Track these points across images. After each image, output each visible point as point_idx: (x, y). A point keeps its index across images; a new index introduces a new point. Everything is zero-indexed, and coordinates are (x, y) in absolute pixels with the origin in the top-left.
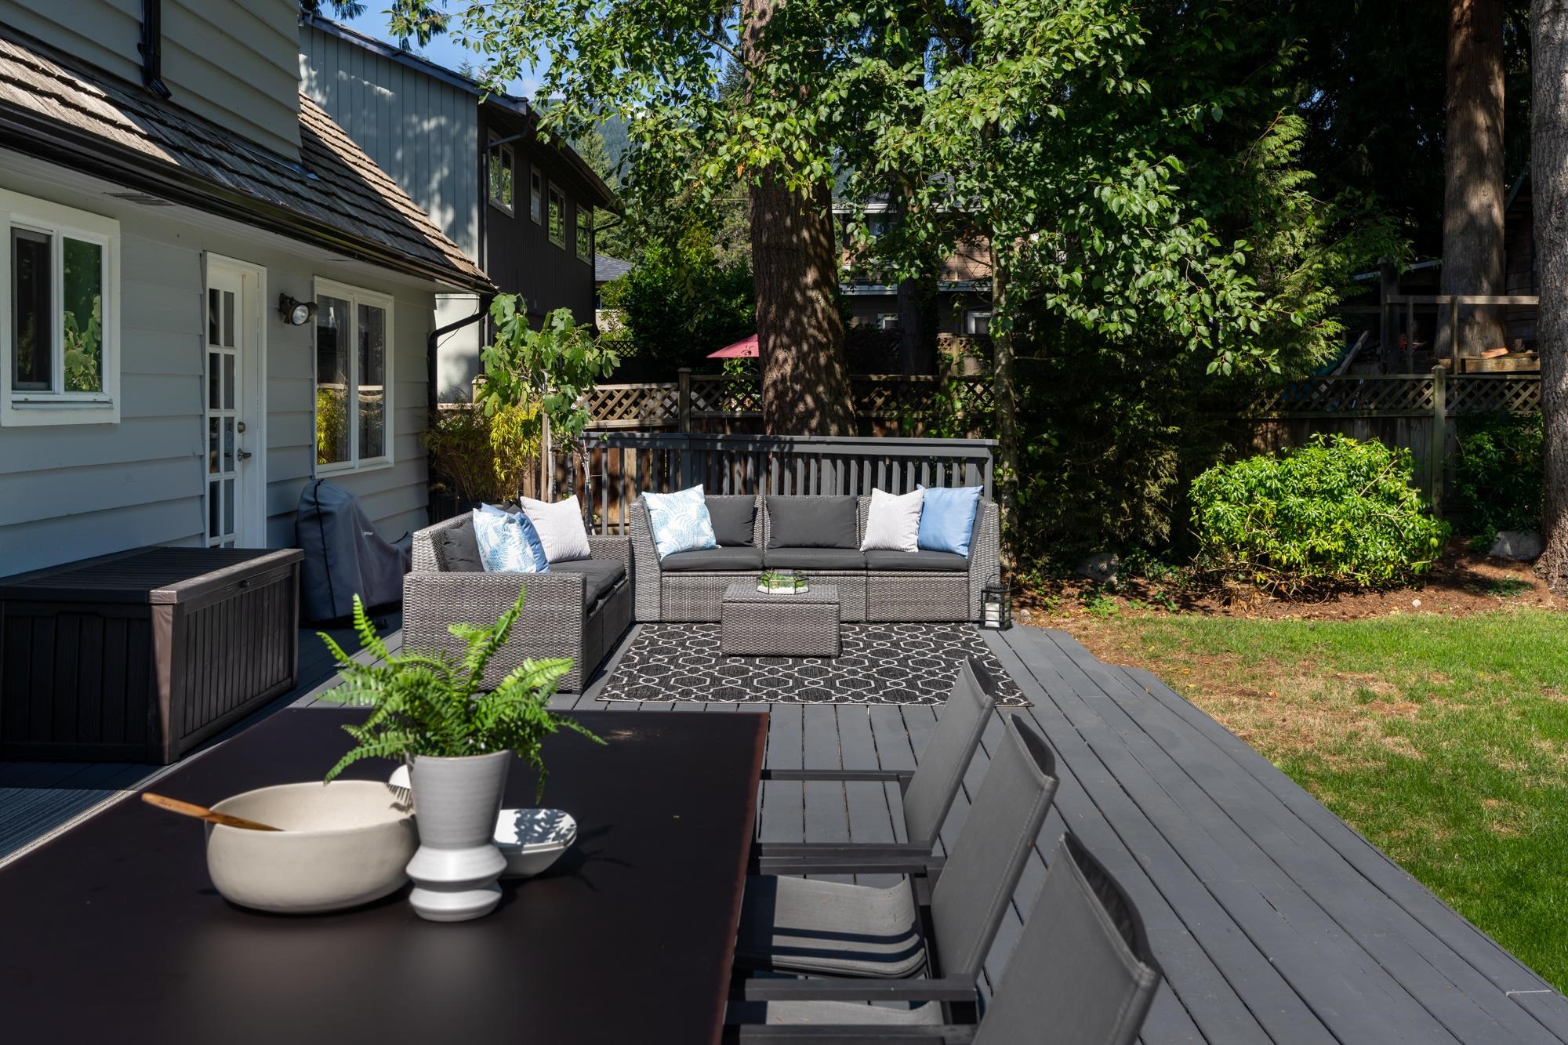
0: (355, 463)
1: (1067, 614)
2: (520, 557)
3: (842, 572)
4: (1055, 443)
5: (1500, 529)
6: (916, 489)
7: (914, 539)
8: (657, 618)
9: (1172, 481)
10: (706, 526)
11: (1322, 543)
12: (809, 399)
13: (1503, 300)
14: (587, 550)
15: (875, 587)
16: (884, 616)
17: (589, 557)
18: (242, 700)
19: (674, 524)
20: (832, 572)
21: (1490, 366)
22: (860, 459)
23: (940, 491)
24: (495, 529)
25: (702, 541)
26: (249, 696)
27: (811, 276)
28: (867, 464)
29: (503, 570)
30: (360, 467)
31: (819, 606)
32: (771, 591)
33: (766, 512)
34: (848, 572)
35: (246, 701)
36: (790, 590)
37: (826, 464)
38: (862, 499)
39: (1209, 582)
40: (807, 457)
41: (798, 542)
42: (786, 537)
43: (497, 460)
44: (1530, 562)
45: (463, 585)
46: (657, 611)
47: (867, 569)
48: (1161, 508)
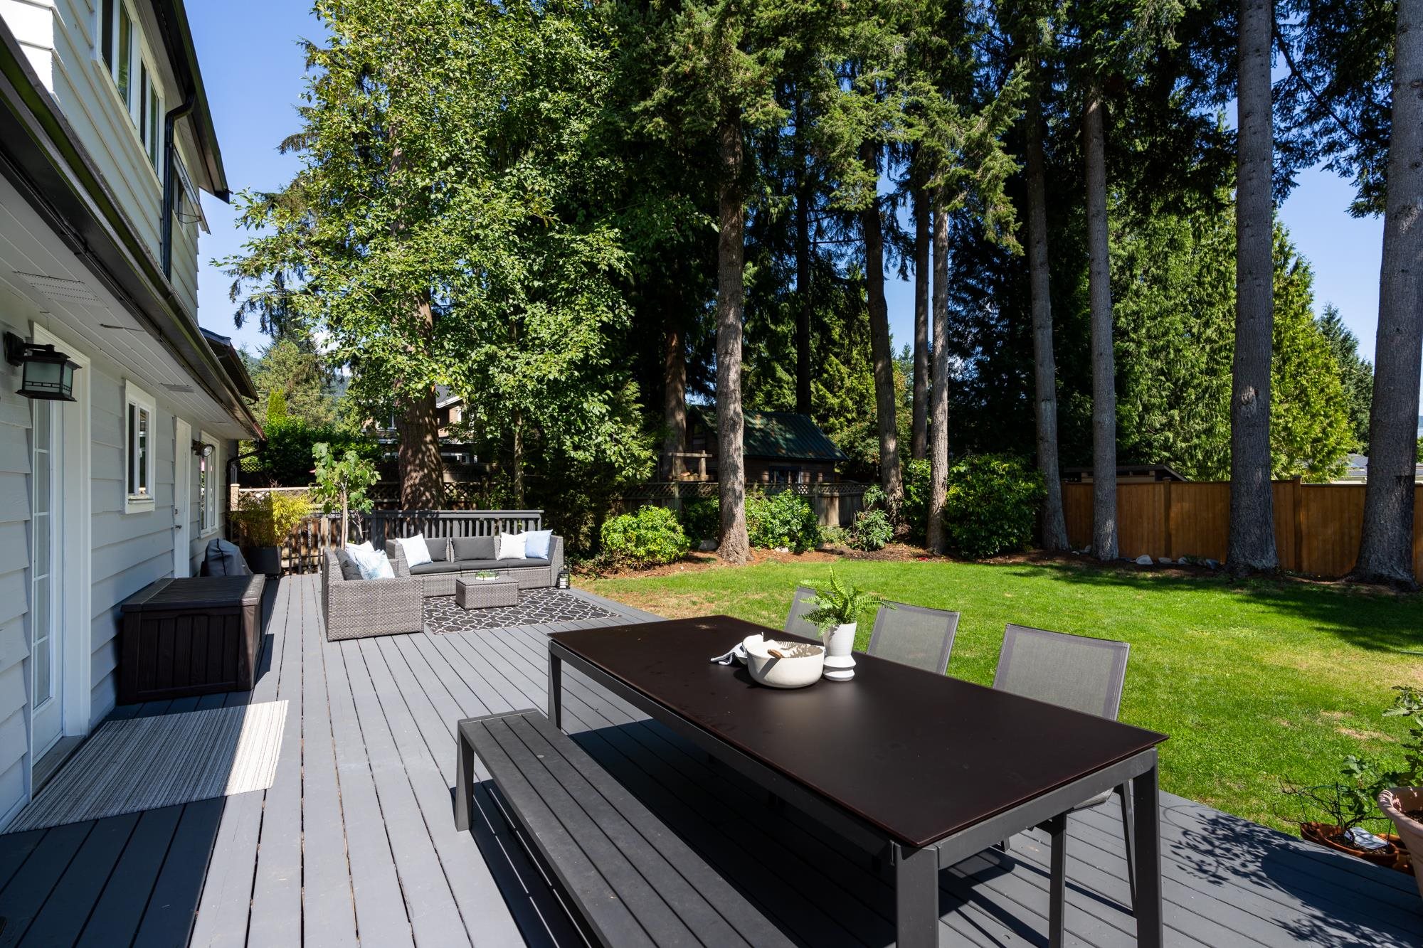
0: (209, 529)
5: (702, 539)
7: (524, 553)
9: (593, 525)
10: (428, 552)
11: (653, 547)
12: (427, 494)
13: (688, 455)
19: (413, 552)
21: (686, 479)
25: (428, 559)
27: (429, 438)
30: (211, 532)
31: (509, 584)
33: (451, 545)
36: (493, 578)
37: (456, 523)
38: (496, 538)
39: (607, 564)
40: (444, 520)
41: (469, 558)
42: (462, 556)
43: (276, 526)
44: (714, 550)
48: (587, 536)
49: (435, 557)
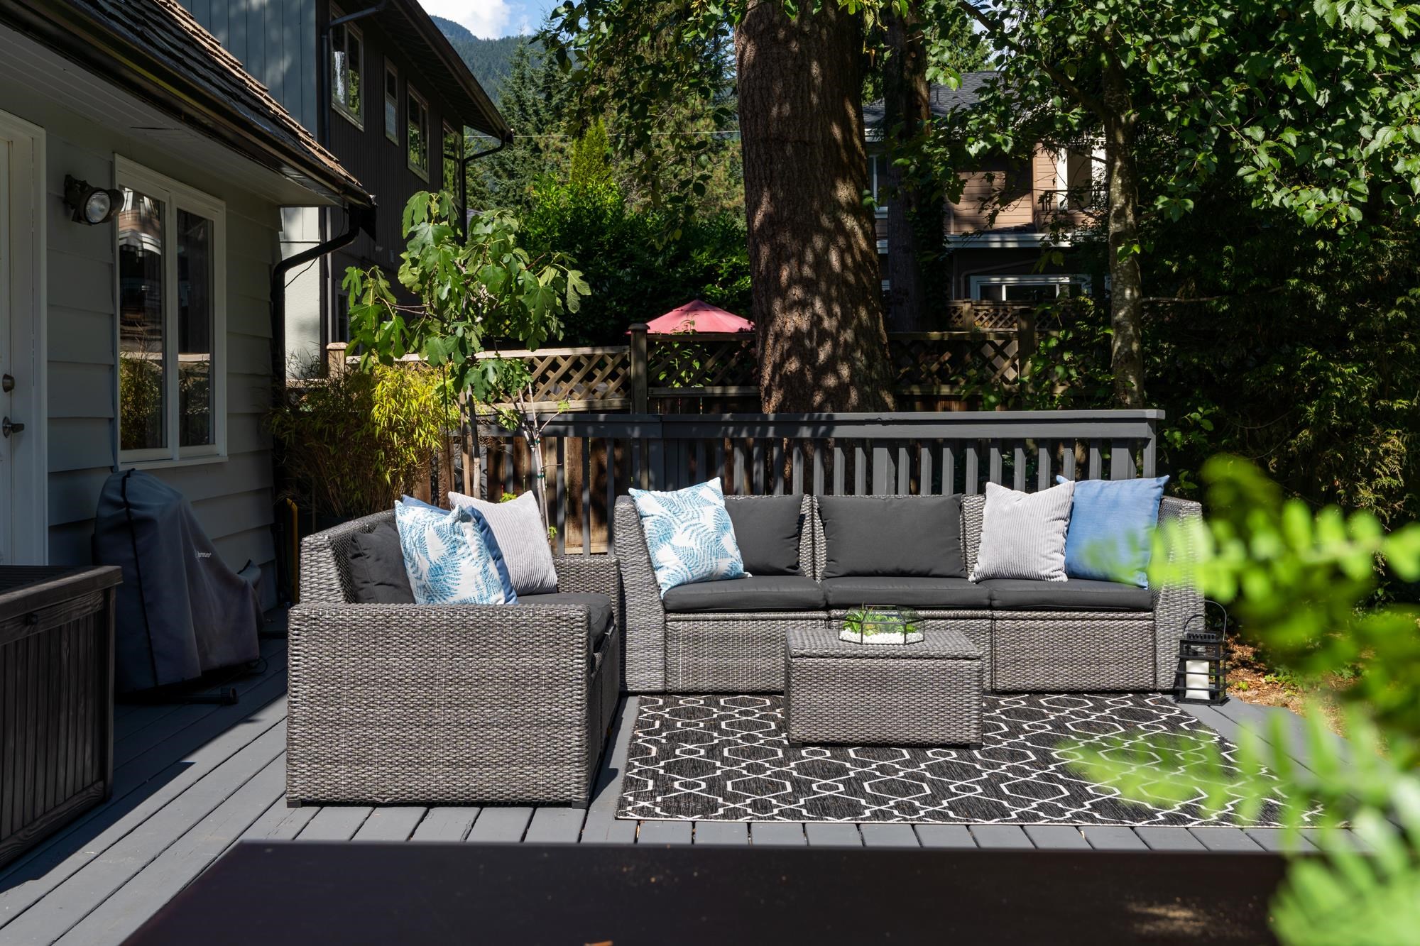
0: (174, 452)
1: (1244, 686)
2: (479, 578)
3: (952, 613)
4: (1208, 425)
6: (1054, 483)
7: (1060, 560)
8: (659, 687)
9: (1395, 482)
10: (729, 541)
14: (553, 578)
15: (1005, 637)
16: (1020, 683)
17: (555, 590)
18: (29, 817)
19: (682, 539)
20: (937, 613)
22: (936, 446)
23: (1095, 484)
24: (439, 531)
25: (723, 566)
26: (39, 811)
28: (947, 454)
29: (451, 600)
30: (182, 459)
31: (949, 663)
32: (866, 639)
33: (818, 521)
34: (961, 613)
35: (34, 820)
36: (897, 638)
37: (881, 455)
38: (970, 500)
40: (848, 446)
41: (872, 567)
42: (849, 560)
45: (387, 624)
46: (660, 675)
47: (991, 607)
49: (757, 560)
